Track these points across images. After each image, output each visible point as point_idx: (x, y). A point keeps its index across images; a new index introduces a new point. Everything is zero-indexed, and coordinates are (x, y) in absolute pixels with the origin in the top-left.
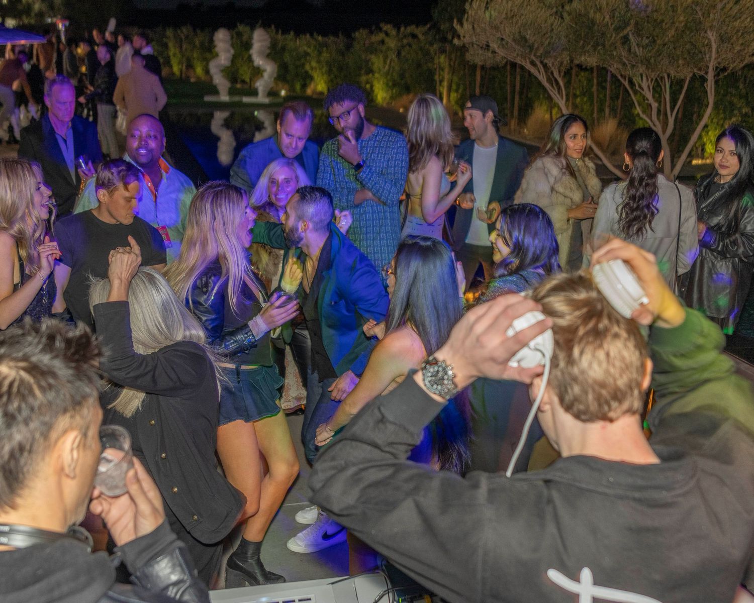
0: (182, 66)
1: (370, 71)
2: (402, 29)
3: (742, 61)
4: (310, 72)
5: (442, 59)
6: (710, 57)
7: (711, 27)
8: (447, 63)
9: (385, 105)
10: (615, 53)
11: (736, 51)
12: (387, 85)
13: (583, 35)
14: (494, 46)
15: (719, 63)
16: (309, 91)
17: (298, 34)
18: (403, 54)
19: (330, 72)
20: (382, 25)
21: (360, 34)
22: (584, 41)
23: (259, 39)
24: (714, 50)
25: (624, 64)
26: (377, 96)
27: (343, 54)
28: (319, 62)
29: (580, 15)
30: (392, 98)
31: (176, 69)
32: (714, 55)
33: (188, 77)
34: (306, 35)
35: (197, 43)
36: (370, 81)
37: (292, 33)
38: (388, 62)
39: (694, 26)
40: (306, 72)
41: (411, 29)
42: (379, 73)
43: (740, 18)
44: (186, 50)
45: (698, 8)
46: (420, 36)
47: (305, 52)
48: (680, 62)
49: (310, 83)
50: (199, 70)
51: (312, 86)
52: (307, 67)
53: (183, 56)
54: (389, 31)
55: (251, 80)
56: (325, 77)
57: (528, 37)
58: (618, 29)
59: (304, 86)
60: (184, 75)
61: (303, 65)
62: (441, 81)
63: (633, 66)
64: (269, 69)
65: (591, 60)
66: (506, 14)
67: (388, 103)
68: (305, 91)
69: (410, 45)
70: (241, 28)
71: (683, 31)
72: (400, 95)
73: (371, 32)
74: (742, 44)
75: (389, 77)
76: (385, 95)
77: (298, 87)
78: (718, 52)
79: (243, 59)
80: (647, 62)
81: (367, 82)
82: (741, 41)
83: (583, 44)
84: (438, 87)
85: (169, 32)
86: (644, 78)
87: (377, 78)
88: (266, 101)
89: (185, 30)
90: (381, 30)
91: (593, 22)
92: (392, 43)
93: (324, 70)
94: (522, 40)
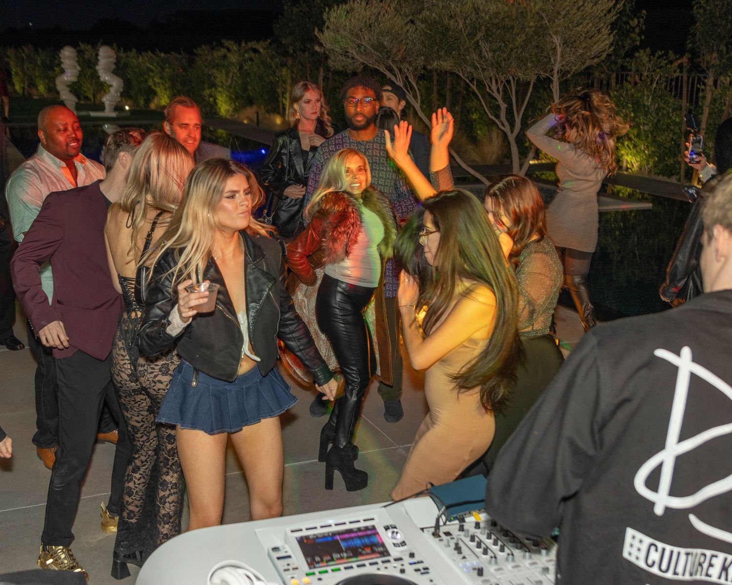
0: (24, 84)
1: (213, 85)
2: (243, 44)
3: (583, 63)
4: (153, 87)
5: (284, 71)
6: (555, 60)
7: (556, 33)
8: (289, 77)
9: (228, 117)
10: (468, 57)
11: (579, 54)
12: (231, 98)
13: (438, 40)
14: (353, 52)
15: (563, 66)
16: (153, 106)
17: (140, 52)
18: (246, 67)
19: (173, 87)
20: (223, 41)
21: (203, 50)
22: (439, 46)
23: (105, 56)
24: (559, 54)
25: (476, 68)
26: (220, 108)
27: (185, 70)
28: (161, 78)
29: (435, 22)
30: (236, 110)
31: (18, 87)
32: (559, 58)
33: (30, 95)
34: (147, 52)
35: (39, 62)
36: (213, 94)
37: (134, 50)
38: (231, 76)
39: (541, 31)
40: (150, 87)
41: (252, 44)
42: (222, 87)
43: (582, 23)
44: (28, 68)
45: (544, 15)
46: (261, 50)
47: (148, 68)
48: (529, 65)
49: (153, 98)
50: (41, 88)
51: (156, 100)
52: (150, 83)
53: (25, 74)
54: (230, 47)
55: (94, 96)
56: (168, 92)
57: (385, 43)
58: (472, 35)
59: (148, 101)
60: (26, 93)
61: (146, 81)
62: (283, 93)
63: (484, 70)
64: (115, 84)
65: (446, 65)
66: (366, 22)
67: (231, 116)
68: (148, 107)
69: (252, 60)
70: (83, 46)
71: (532, 36)
72: (243, 106)
73: (213, 49)
74: (585, 48)
75: (232, 91)
76: (228, 108)
77: (142, 102)
78: (562, 56)
79: (85, 77)
80: (497, 65)
81: (211, 96)
82: (584, 45)
83: (438, 49)
84: (280, 99)
85: (11, 52)
86: (494, 81)
87: (220, 92)
88: (114, 115)
89: (27, 50)
90: (222, 46)
91: (447, 29)
92: (233, 58)
93: (167, 85)
94: (379, 47)
